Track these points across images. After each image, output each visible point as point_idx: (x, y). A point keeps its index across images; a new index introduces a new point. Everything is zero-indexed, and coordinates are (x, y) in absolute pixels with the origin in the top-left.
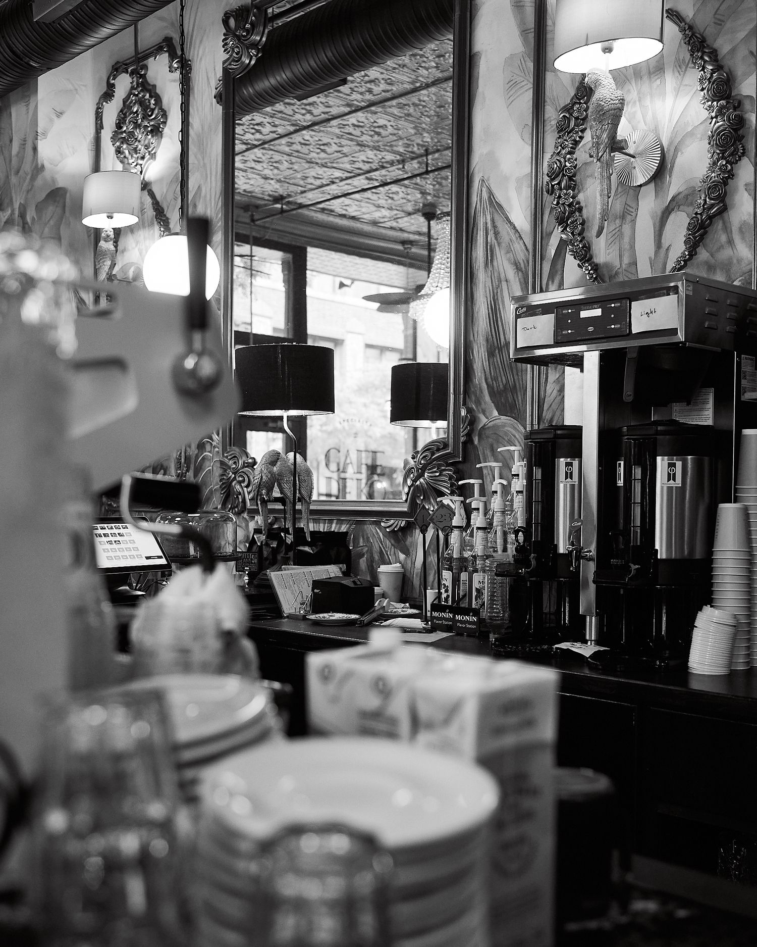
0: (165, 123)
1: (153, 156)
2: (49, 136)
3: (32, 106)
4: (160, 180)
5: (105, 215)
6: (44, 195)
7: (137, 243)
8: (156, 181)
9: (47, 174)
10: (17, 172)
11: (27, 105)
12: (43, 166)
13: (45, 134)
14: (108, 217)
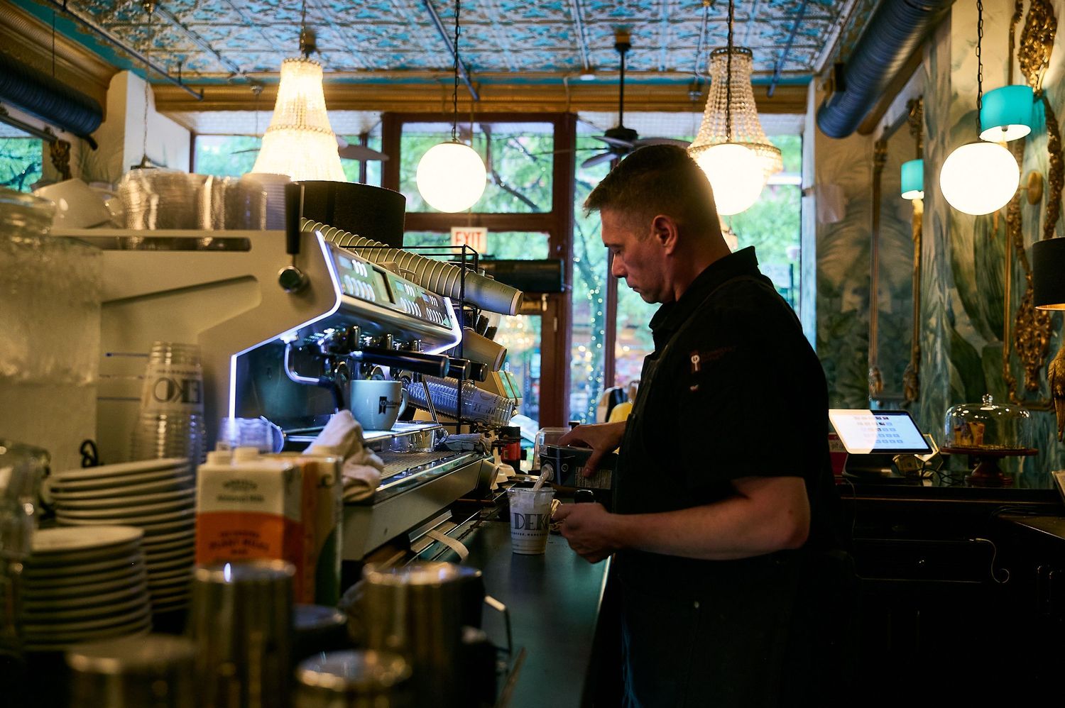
0: (1055, 31)
1: (1047, 65)
2: (963, 66)
3: (948, 43)
4: (1052, 86)
5: (1000, 128)
6: (958, 120)
7: (1036, 149)
8: (1049, 89)
9: (960, 101)
10: (940, 104)
11: (946, 44)
12: (956, 95)
13: (958, 66)
14: (1003, 130)
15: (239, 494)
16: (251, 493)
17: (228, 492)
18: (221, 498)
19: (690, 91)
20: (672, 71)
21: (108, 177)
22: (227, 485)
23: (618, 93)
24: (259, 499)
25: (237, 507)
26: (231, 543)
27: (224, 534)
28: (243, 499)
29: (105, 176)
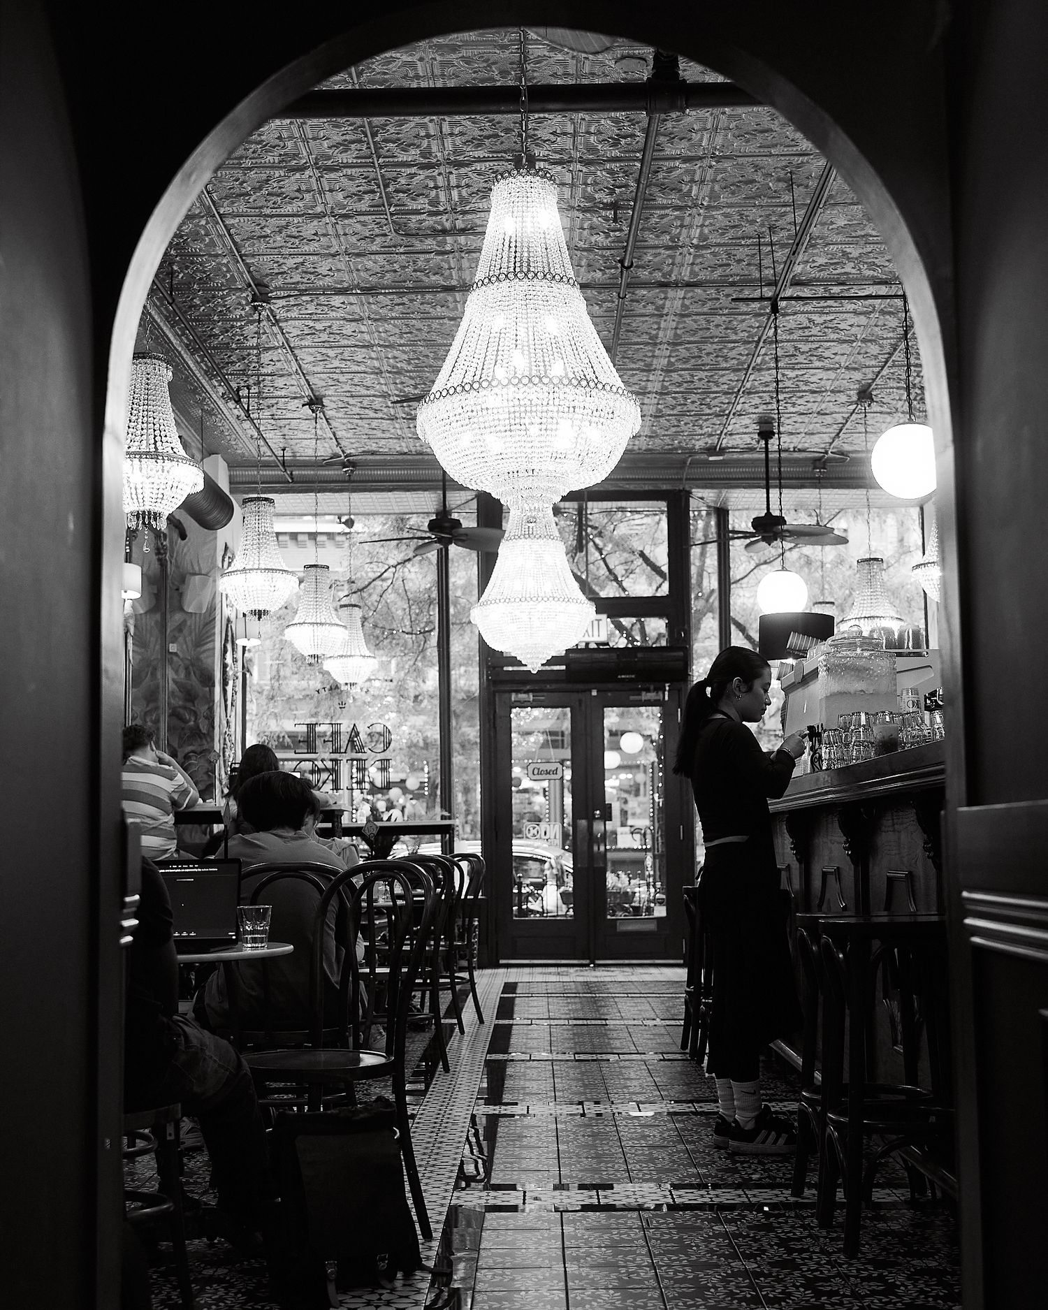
19: (815, 468)
20: (804, 451)
21: (200, 569)
23: (763, 470)
29: (197, 568)
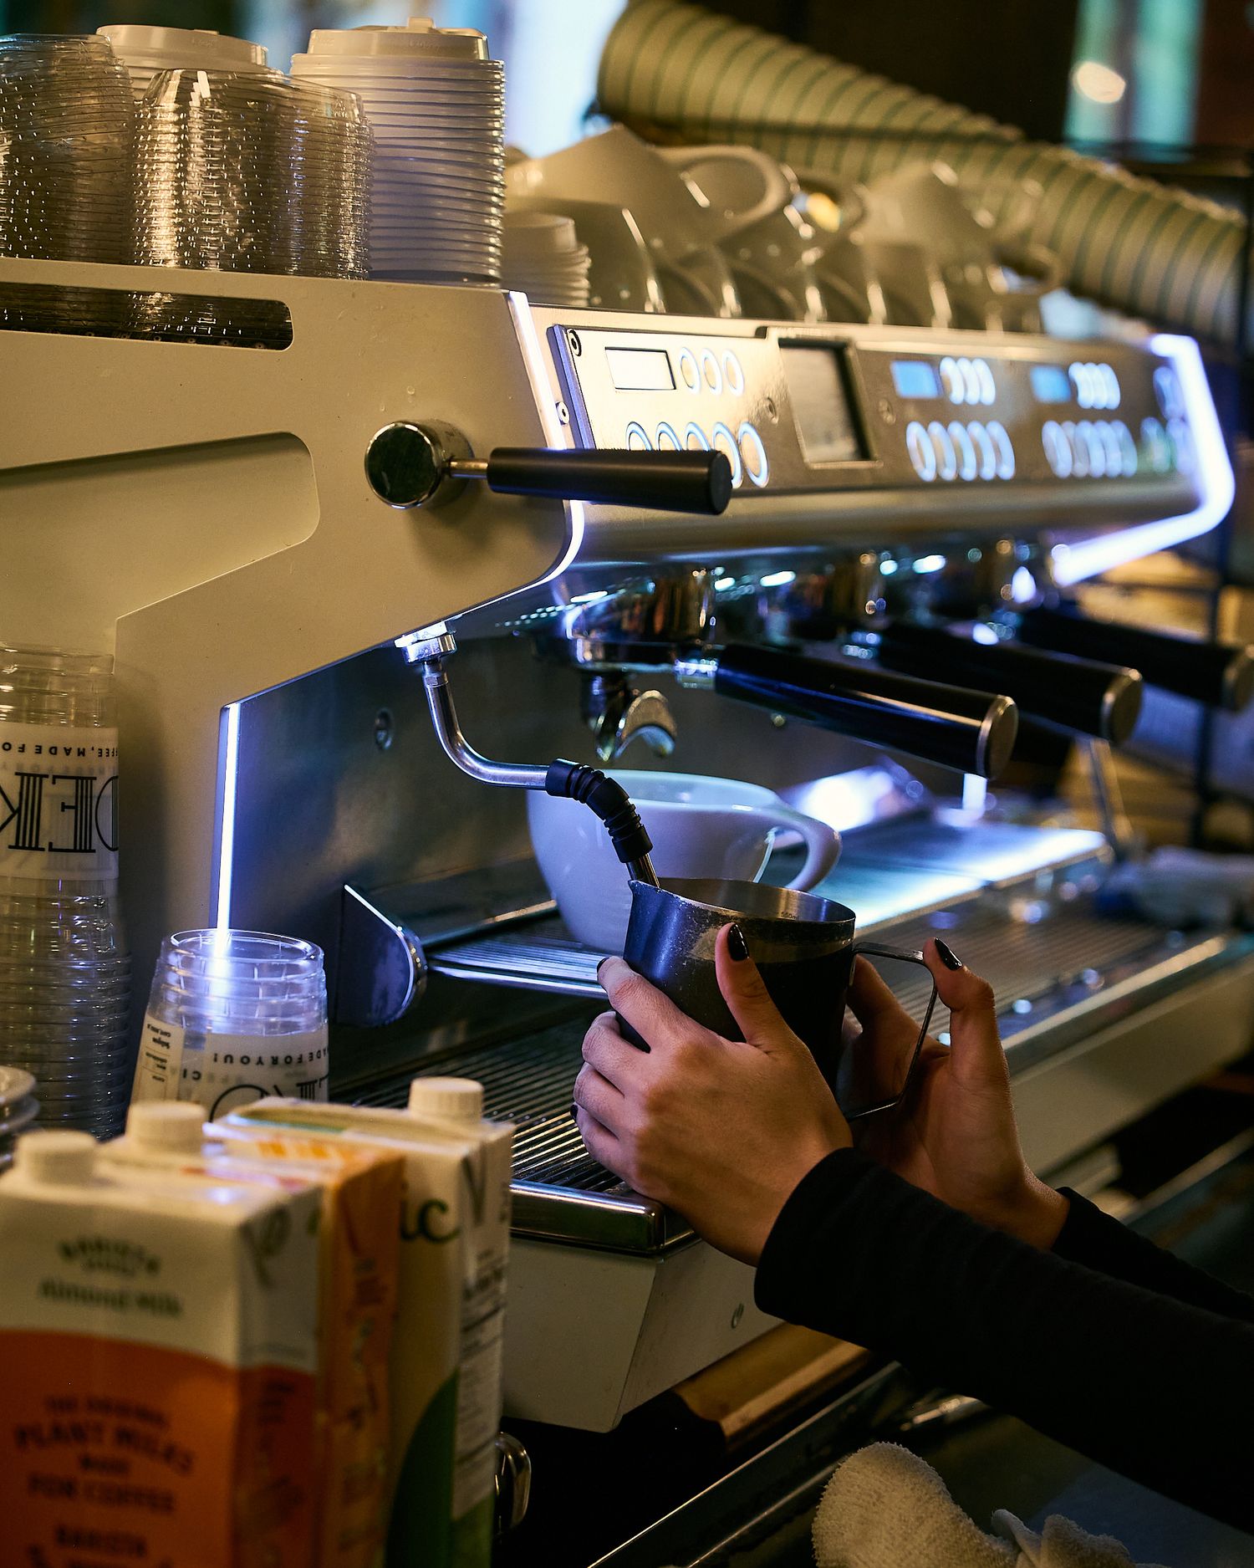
15: (105, 1281)
16: (143, 1283)
17: (73, 1274)
18: (52, 1290)
22: (67, 1252)
24: (169, 1307)
25: (100, 1323)
26: (79, 1434)
27: (63, 1405)
28: (118, 1301)
